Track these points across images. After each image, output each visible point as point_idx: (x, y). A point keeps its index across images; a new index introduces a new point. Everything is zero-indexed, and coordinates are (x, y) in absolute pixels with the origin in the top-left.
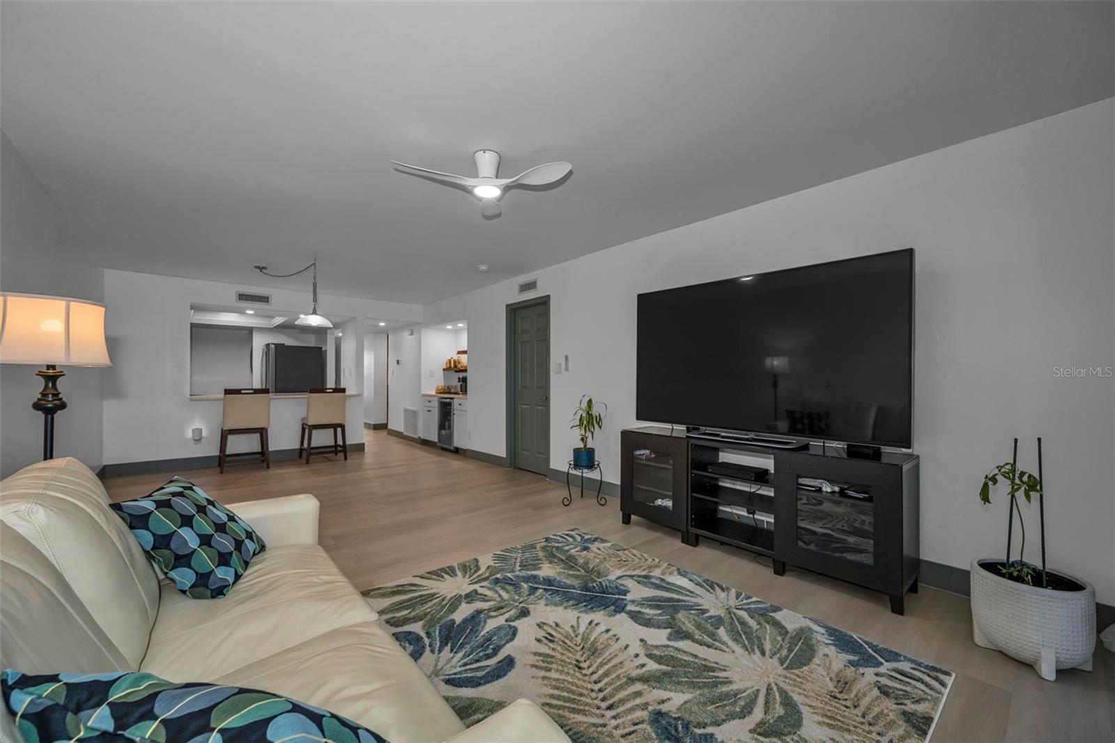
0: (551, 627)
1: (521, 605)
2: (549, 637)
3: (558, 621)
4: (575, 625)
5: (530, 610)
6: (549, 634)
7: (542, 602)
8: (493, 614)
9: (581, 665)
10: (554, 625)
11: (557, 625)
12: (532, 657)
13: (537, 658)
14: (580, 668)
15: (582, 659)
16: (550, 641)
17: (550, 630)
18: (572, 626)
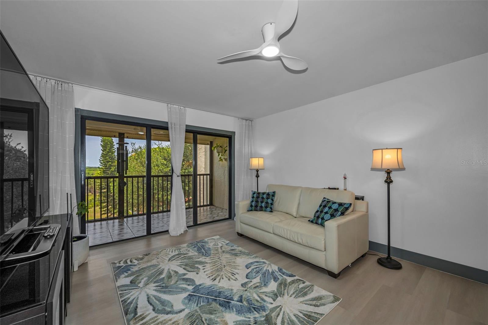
0: (232, 279)
1: (246, 289)
2: (233, 275)
3: (229, 281)
4: (221, 279)
5: (241, 286)
6: (233, 276)
7: (235, 291)
8: (258, 284)
9: (224, 266)
10: (231, 279)
11: (229, 280)
12: (240, 268)
13: (238, 268)
14: (225, 266)
15: (223, 268)
16: (233, 273)
17: (232, 277)
18: (223, 279)
